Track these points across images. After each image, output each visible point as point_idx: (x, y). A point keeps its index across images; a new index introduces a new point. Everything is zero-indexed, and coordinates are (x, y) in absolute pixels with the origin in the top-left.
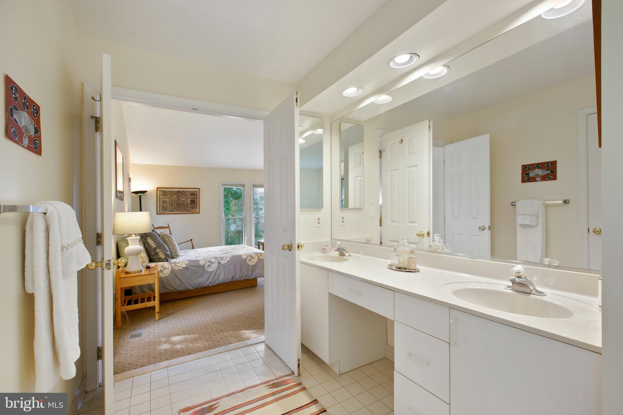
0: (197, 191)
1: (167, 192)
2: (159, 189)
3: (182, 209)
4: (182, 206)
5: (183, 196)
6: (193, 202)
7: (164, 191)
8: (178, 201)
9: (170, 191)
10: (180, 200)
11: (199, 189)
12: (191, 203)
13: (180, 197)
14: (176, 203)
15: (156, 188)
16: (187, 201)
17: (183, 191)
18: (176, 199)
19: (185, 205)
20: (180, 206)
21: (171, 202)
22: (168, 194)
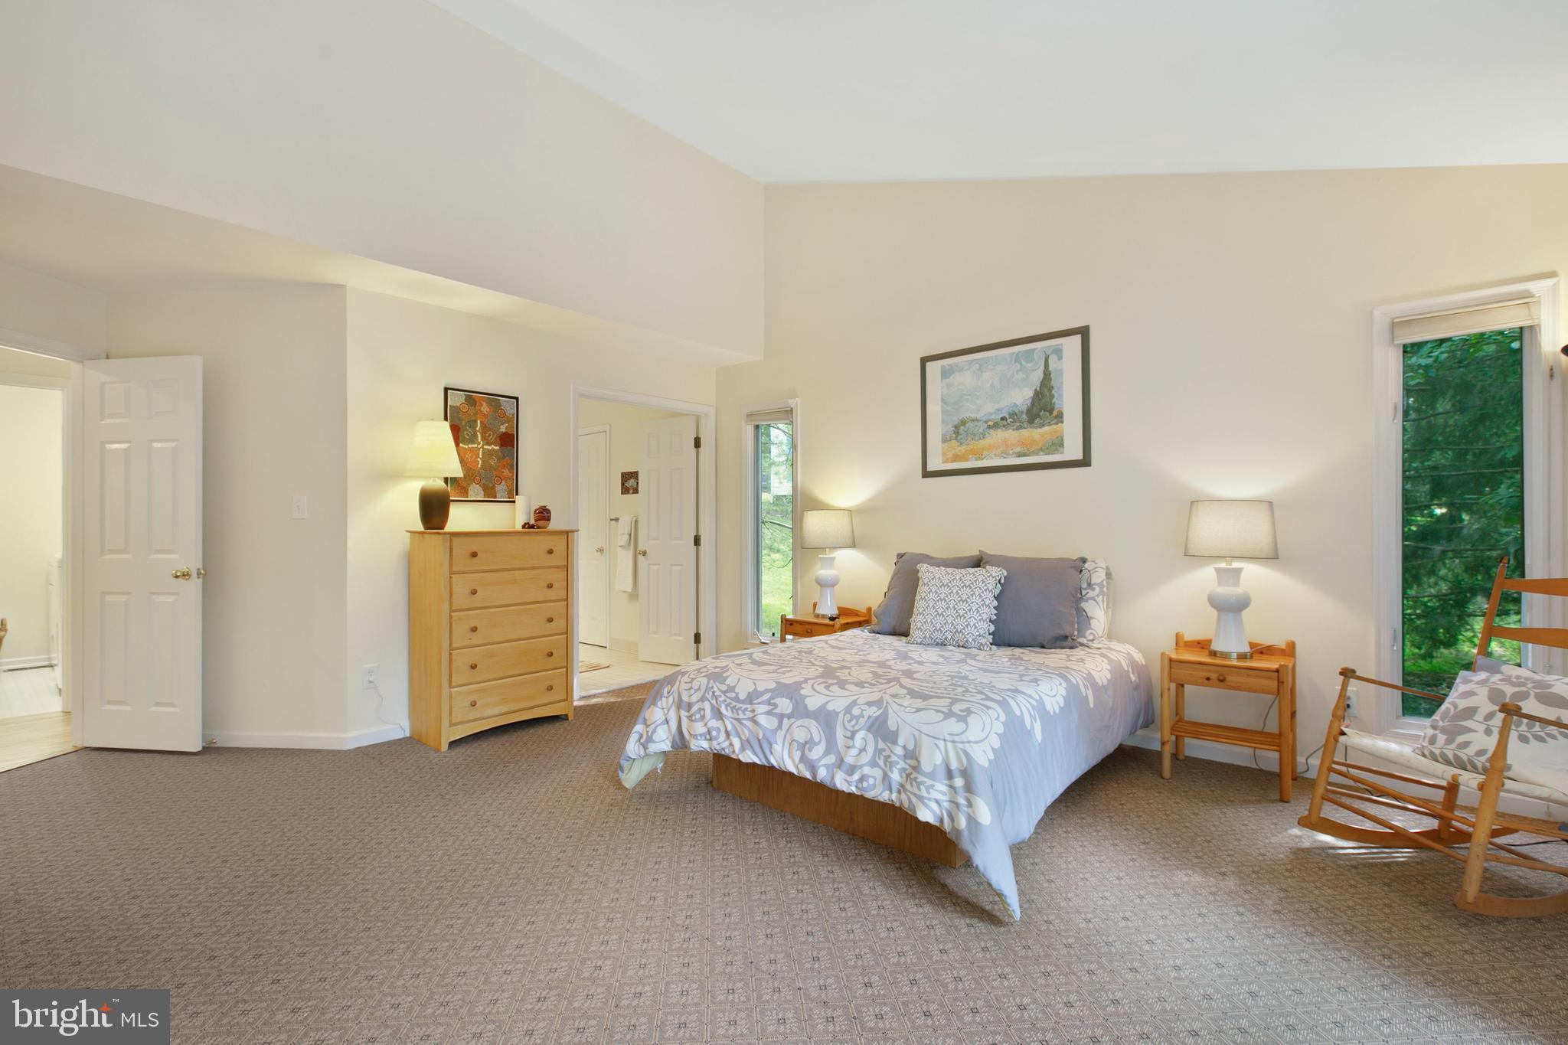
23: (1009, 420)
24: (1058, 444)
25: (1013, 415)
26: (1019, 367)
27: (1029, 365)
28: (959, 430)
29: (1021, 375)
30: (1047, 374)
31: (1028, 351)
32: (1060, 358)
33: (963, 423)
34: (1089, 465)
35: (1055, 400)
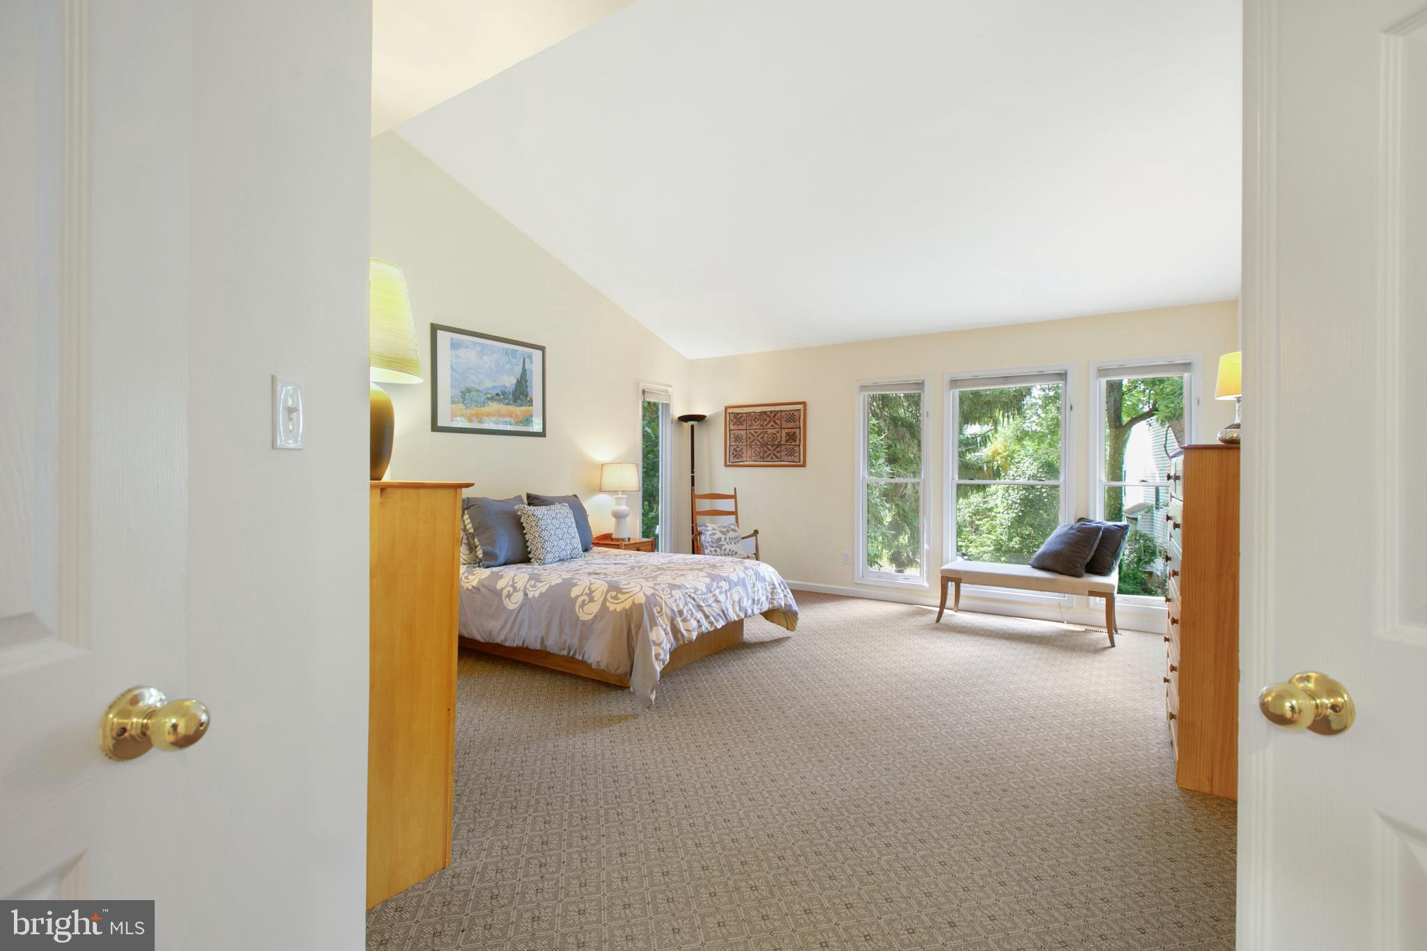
0: (799, 410)
1: (742, 417)
2: (730, 411)
3: (770, 454)
4: (770, 447)
5: (772, 423)
6: (792, 437)
7: (738, 414)
8: (762, 436)
9: (747, 413)
10: (766, 433)
11: (804, 403)
12: (787, 441)
13: (767, 427)
14: (758, 441)
15: (724, 409)
16: (778, 435)
17: (771, 412)
18: (759, 431)
19: (775, 447)
20: (765, 449)
21: (750, 438)
22: (744, 421)
23: (502, 397)
24: (527, 420)
25: (504, 393)
26: (507, 360)
27: (514, 360)
28: (465, 396)
29: (508, 366)
30: (524, 370)
31: (513, 350)
32: (531, 363)
33: (469, 390)
34: (545, 436)
35: (528, 389)
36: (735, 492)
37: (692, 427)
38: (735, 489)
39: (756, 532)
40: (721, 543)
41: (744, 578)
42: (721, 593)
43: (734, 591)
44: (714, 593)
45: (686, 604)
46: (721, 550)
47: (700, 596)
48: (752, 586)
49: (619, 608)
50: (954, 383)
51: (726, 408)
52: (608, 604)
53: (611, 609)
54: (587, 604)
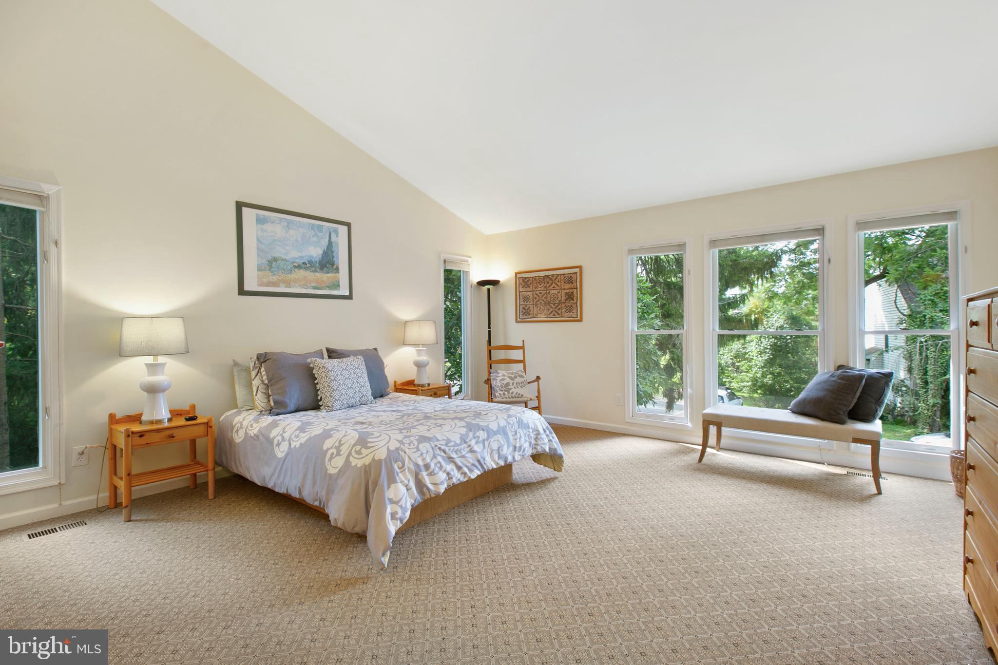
0: (576, 273)
1: (529, 280)
2: (519, 276)
4: (552, 305)
5: (554, 285)
6: (570, 296)
7: (525, 278)
8: (545, 296)
9: (533, 277)
10: (549, 293)
11: (580, 267)
12: (566, 300)
13: (549, 288)
14: (543, 300)
15: (514, 274)
16: (559, 295)
17: (553, 276)
18: (543, 292)
19: (556, 305)
20: (549, 307)
21: (536, 298)
22: (531, 284)
23: (308, 265)
24: (337, 286)
25: (310, 262)
26: (314, 233)
27: (320, 234)
28: (272, 264)
29: (315, 239)
30: (330, 243)
31: (319, 225)
32: (337, 236)
33: (275, 259)
34: (352, 299)
35: (335, 259)
36: (523, 344)
37: (489, 290)
38: (523, 341)
39: (538, 378)
40: (509, 387)
41: (506, 426)
42: (477, 443)
43: (493, 440)
44: (469, 443)
45: (434, 457)
46: (509, 393)
47: (452, 448)
48: (514, 433)
49: (360, 463)
50: (713, 243)
51: (516, 274)
52: (351, 459)
53: (353, 464)
54: (334, 457)
